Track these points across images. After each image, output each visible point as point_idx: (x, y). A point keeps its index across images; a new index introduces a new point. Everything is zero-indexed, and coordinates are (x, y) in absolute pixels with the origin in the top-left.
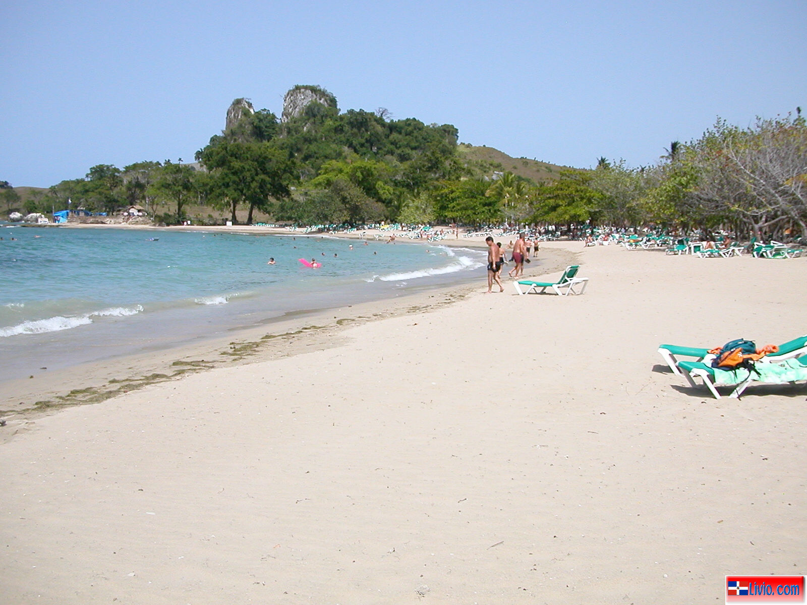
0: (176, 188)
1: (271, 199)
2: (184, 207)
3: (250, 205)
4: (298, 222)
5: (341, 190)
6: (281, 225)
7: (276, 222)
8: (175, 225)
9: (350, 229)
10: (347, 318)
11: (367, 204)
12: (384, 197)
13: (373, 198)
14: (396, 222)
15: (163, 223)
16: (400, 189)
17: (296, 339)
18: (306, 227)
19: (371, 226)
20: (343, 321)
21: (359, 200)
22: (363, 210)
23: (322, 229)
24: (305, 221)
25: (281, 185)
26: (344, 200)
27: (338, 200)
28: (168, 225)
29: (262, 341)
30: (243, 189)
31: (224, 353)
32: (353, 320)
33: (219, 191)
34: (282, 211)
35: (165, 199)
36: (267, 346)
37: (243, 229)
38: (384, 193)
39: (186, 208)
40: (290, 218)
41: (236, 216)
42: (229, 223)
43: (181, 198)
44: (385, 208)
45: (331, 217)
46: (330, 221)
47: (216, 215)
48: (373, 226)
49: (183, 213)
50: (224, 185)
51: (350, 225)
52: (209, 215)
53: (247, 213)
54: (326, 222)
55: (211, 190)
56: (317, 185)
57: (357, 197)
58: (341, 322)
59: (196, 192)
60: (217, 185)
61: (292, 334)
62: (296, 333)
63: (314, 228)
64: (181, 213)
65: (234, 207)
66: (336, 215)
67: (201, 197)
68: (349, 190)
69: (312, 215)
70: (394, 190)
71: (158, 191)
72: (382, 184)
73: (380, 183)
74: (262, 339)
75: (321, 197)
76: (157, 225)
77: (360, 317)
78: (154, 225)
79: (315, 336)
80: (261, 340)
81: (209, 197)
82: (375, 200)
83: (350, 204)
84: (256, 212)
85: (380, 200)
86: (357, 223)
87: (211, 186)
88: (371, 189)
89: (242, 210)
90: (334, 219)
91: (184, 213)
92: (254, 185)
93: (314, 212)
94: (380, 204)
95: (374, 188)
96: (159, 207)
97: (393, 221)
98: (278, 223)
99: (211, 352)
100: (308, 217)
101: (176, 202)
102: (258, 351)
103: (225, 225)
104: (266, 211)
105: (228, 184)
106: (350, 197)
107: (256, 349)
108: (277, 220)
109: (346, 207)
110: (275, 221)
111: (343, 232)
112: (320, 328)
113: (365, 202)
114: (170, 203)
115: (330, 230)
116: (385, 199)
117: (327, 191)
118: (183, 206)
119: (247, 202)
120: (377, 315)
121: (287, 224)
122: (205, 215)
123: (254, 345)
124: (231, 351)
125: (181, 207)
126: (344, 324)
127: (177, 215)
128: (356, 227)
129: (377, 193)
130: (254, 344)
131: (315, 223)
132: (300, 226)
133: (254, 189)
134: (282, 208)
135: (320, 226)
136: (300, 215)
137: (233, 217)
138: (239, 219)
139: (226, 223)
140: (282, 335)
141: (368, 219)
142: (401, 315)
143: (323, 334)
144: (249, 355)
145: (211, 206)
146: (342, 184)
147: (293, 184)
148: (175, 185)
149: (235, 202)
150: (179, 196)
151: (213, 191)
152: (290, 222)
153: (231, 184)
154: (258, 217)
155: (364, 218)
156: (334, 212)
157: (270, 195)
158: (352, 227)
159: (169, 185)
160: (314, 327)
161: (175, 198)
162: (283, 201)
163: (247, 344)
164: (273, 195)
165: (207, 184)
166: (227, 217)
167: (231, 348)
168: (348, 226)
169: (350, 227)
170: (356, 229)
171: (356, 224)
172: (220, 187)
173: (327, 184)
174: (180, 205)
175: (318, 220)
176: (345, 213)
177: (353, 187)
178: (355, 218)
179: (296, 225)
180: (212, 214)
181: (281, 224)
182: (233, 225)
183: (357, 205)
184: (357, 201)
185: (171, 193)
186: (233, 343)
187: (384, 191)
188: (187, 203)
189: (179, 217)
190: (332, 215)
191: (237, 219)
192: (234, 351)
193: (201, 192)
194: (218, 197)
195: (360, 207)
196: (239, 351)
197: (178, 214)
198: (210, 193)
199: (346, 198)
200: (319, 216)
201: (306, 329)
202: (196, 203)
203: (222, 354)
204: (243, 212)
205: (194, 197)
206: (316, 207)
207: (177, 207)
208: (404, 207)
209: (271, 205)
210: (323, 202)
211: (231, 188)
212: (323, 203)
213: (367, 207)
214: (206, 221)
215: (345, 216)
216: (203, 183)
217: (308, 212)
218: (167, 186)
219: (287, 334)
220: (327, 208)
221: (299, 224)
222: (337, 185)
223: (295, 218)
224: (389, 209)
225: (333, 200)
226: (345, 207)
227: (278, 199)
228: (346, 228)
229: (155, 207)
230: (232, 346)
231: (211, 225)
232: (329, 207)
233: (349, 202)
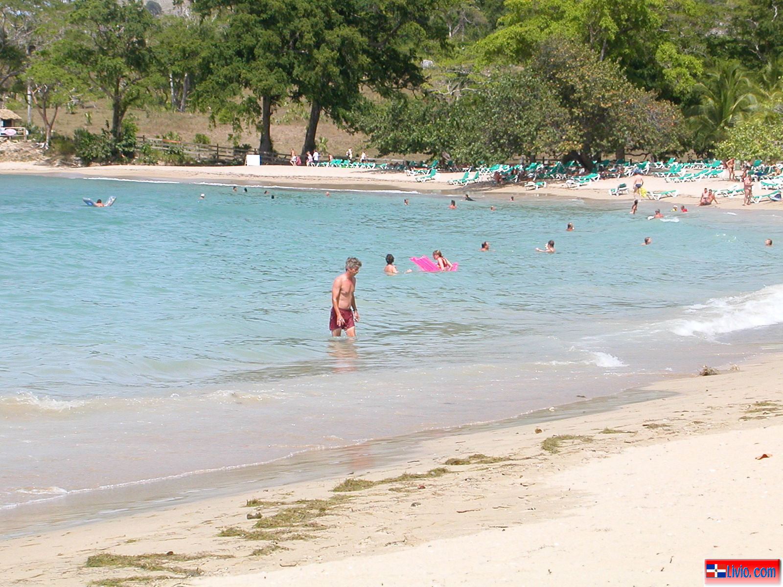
0: (108, 62)
1: (368, 93)
2: (132, 115)
3: (309, 110)
4: (441, 155)
5: (559, 67)
6: (396, 165)
7: (380, 156)
8: (106, 161)
9: (583, 174)
10: (570, 433)
11: (630, 107)
12: (678, 87)
13: (648, 89)
14: (711, 156)
15: (73, 157)
16: (724, 63)
17: (429, 495)
18: (461, 171)
19: (643, 167)
20: (559, 443)
21: (607, 95)
22: (618, 125)
23: (506, 174)
24: (460, 153)
25: (394, 55)
26: (567, 95)
27: (549, 96)
28: (87, 161)
29: (335, 498)
30: (292, 67)
31: (230, 532)
32: (589, 440)
33: (225, 71)
34: (397, 127)
35: (77, 92)
36: (347, 513)
37: (291, 174)
38: (679, 76)
39: (134, 116)
40: (417, 146)
41: (273, 138)
42: (253, 159)
43: (121, 88)
44: (680, 117)
45: (531, 143)
46: (528, 155)
47: (221, 136)
48: (647, 167)
49: (127, 130)
50: (239, 53)
51: (584, 166)
52: (198, 136)
53: (299, 132)
54: (517, 157)
55: (206, 69)
56: (491, 55)
57: (604, 87)
58: (555, 445)
59: (164, 73)
60: (221, 54)
61: (417, 477)
62: (429, 474)
63: (485, 175)
64: (121, 129)
65: (268, 115)
66: (544, 137)
67: (178, 87)
68: (582, 66)
69: (478, 138)
70: (705, 65)
71: (60, 71)
72: (674, 51)
73: (667, 49)
74: (335, 490)
75: (504, 89)
76: (57, 163)
77: (607, 431)
78: (49, 163)
79: (483, 485)
80: (332, 494)
81: (199, 88)
82: (652, 93)
83: (583, 107)
84: (327, 129)
85: (666, 94)
86: (603, 159)
87: (204, 59)
88: (643, 66)
89: (289, 122)
90: (537, 149)
91: (129, 131)
92: (323, 55)
93: (483, 130)
94: (667, 105)
95: (652, 61)
96: (62, 111)
97: (705, 153)
98: (385, 158)
99: (195, 527)
100: (468, 142)
101: (109, 102)
102: (323, 528)
103: (242, 163)
104: (353, 127)
105: (251, 50)
106: (585, 88)
107: (319, 521)
108: (384, 151)
109: (572, 113)
110: (378, 153)
111: (565, 185)
112: (495, 460)
113: (627, 100)
114: (92, 103)
115: (528, 179)
116: (682, 93)
117: (520, 68)
118: (128, 111)
119: (303, 99)
120: (657, 426)
121: (411, 160)
122: (188, 137)
123: (312, 508)
124: (249, 526)
125: (123, 113)
126: (563, 450)
127: (112, 136)
128: (601, 169)
129: (657, 75)
130: (312, 504)
131: (486, 158)
132: (445, 167)
133: (325, 67)
134: (397, 118)
135: (500, 168)
136: (445, 136)
137: (262, 141)
138: (279, 147)
139: (244, 160)
140: (391, 481)
141: (635, 148)
142: (724, 426)
143: (507, 481)
144: (299, 537)
145: (203, 111)
146: (563, 50)
147: (429, 52)
148: (105, 53)
149: (271, 99)
150: (118, 82)
151: (211, 72)
152: (419, 157)
153: (258, 51)
154: (331, 141)
155: (622, 146)
156: (537, 130)
157: (364, 82)
158: (590, 168)
159: (90, 53)
160: (480, 458)
161: (105, 90)
162: (400, 97)
163: (295, 506)
164: (372, 81)
165: (194, 54)
166: (247, 143)
167: (250, 517)
168: (578, 168)
169: (583, 170)
170: (599, 176)
171: (599, 161)
172: (228, 61)
173: (517, 52)
174: (119, 109)
175: (496, 151)
176: (570, 130)
177: (593, 58)
178: (598, 145)
179: (434, 163)
180: (207, 134)
181: (395, 161)
182: (262, 163)
183: (601, 109)
184: (603, 96)
185: (93, 75)
186: (255, 502)
187: (678, 69)
188: (138, 102)
189: (119, 139)
190: (533, 139)
191: (275, 147)
192: (259, 525)
193: (175, 75)
194: (223, 86)
195: (612, 114)
196: (271, 526)
197: (114, 132)
198: (203, 79)
199: (573, 89)
200: (498, 141)
201: (457, 462)
202: (162, 102)
203: (224, 534)
204: (291, 127)
205: (158, 86)
206: (487, 115)
207: (110, 114)
208: (734, 112)
209: (366, 109)
210: (508, 100)
211: (260, 62)
212: (508, 104)
213: (631, 115)
214: (192, 152)
215: (568, 140)
216: (184, 51)
217: (467, 130)
218: (84, 57)
219: (405, 477)
220: (520, 118)
221: (442, 162)
222: (548, 55)
223: (432, 145)
224: (692, 119)
225: (535, 97)
226: (568, 116)
227: (386, 93)
228: (573, 173)
229: (50, 112)
230: (253, 511)
231: (203, 163)
232: (525, 115)
233: (580, 99)
